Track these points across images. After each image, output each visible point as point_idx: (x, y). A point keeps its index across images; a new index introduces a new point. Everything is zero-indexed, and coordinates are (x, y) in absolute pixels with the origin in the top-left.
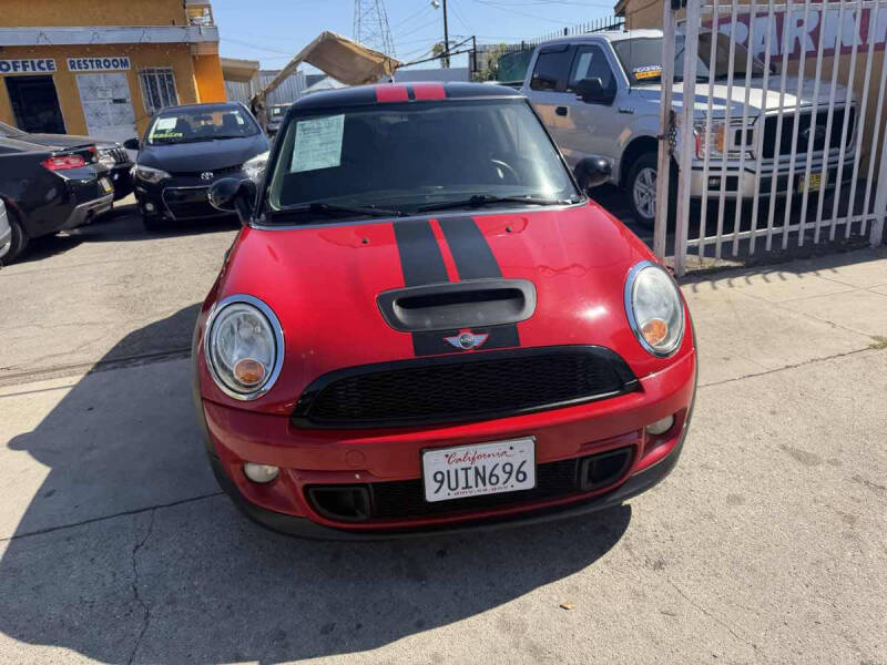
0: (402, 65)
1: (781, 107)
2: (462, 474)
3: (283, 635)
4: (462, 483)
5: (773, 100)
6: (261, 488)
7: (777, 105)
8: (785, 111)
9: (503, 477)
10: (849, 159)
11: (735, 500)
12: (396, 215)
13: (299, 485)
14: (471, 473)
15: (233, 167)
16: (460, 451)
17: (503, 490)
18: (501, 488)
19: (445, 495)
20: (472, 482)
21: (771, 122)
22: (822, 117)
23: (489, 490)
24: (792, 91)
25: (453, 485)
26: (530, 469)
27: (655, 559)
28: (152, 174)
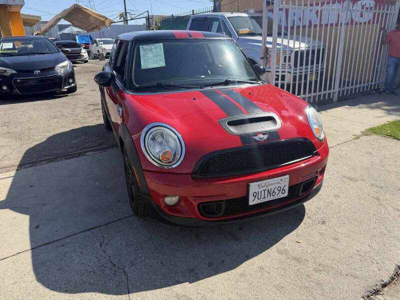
0: (114, 22)
1: (300, 48)
2: (263, 192)
3: (193, 270)
4: (263, 196)
5: (297, 45)
6: (173, 208)
7: (298, 47)
8: (301, 49)
9: (277, 192)
10: (322, 69)
11: (337, 196)
12: (198, 88)
13: (195, 204)
14: (266, 192)
15: (50, 68)
16: (263, 183)
17: (277, 198)
18: (276, 197)
19: (256, 202)
20: (266, 196)
21: (297, 53)
22: (313, 52)
23: (272, 198)
24: (303, 41)
25: (259, 198)
26: (287, 189)
27: (321, 221)
28: (5, 71)
